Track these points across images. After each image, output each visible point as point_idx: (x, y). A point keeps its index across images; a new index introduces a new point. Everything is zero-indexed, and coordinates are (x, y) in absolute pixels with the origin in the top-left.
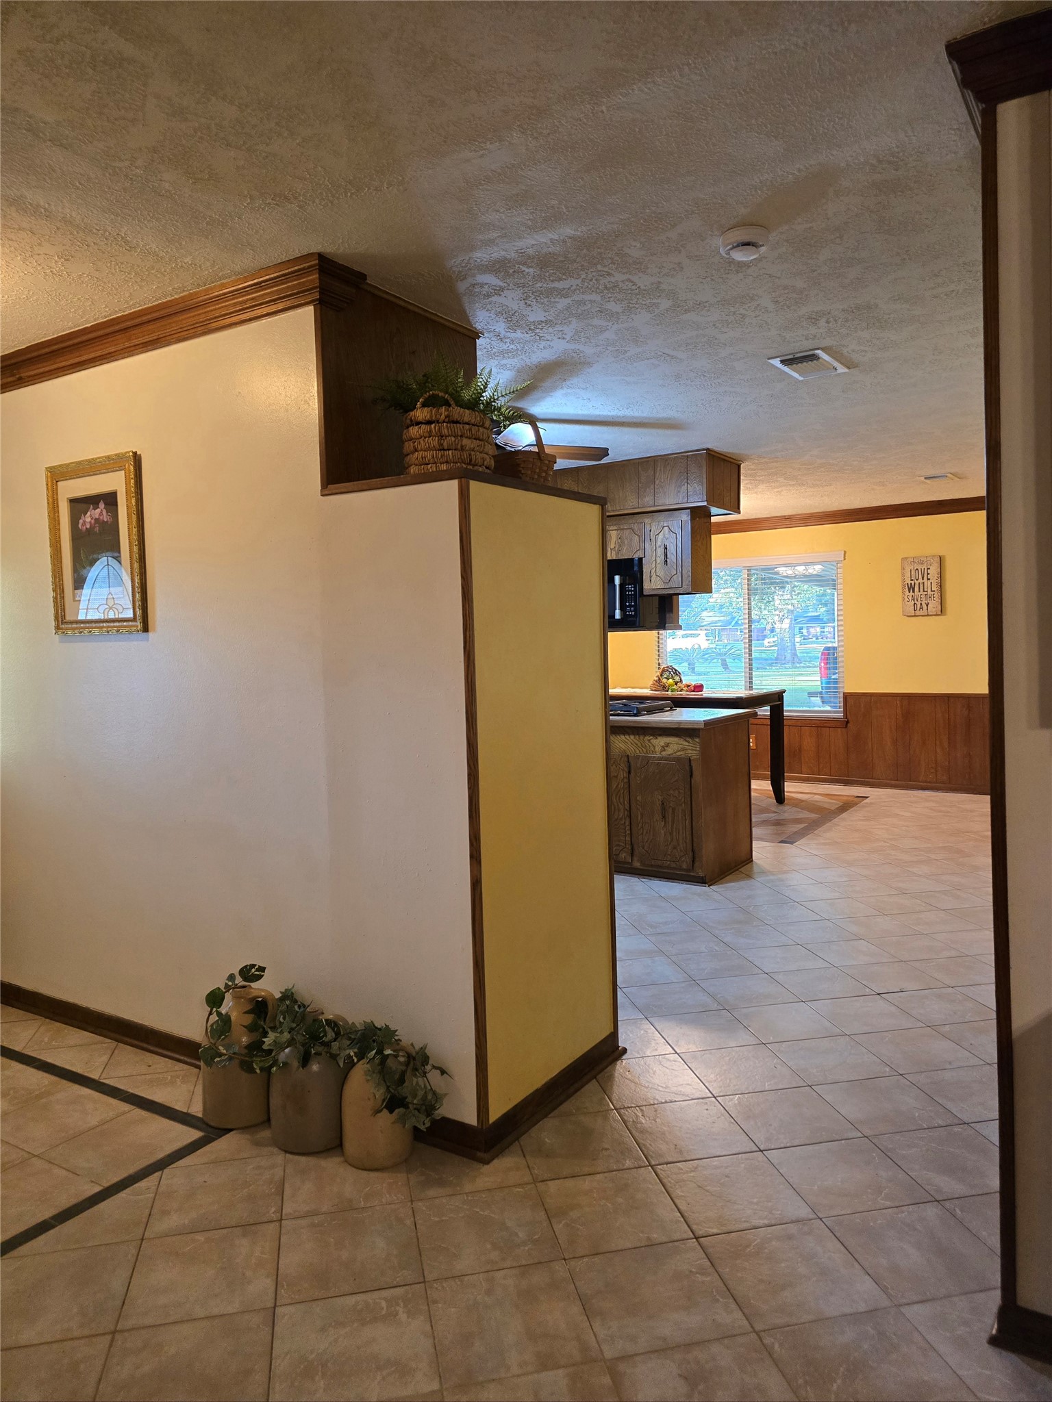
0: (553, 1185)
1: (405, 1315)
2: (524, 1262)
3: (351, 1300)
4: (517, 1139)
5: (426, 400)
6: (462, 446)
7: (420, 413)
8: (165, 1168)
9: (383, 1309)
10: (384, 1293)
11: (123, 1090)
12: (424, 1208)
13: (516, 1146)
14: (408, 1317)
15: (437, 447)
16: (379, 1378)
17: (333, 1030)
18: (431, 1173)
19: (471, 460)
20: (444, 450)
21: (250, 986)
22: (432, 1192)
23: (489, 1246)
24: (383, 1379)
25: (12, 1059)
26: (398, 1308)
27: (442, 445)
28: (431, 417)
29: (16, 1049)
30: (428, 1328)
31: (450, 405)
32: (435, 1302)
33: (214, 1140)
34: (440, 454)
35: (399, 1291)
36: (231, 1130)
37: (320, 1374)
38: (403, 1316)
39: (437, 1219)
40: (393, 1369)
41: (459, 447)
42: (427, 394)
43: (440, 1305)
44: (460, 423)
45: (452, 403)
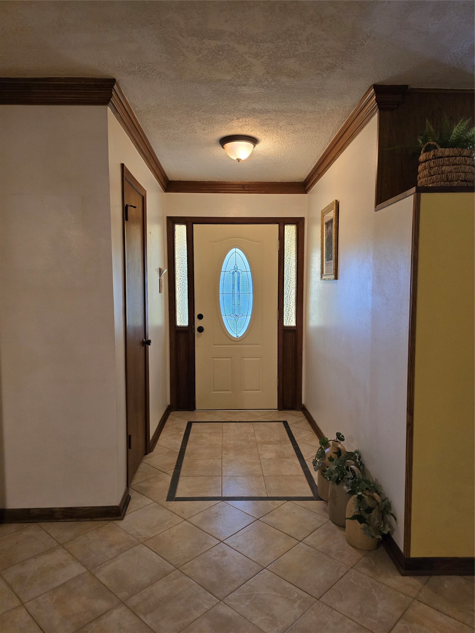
0: (422, 606)
1: (297, 605)
2: (365, 625)
3: (288, 585)
4: (431, 575)
5: (426, 148)
6: (442, 171)
7: (422, 157)
8: (289, 501)
9: (293, 597)
10: (301, 592)
11: (308, 467)
12: (353, 574)
13: (425, 578)
14: (298, 607)
15: (428, 175)
16: (263, 618)
17: (353, 475)
18: (373, 563)
19: (448, 179)
20: (432, 176)
21: (340, 443)
22: (364, 570)
23: (359, 607)
24: (264, 619)
25: (291, 442)
26: (298, 601)
27: (430, 173)
28: (426, 158)
29: (295, 439)
30: (298, 616)
31: (436, 148)
32: (312, 609)
33: (314, 500)
34: (429, 178)
35: (306, 595)
36: (322, 500)
37: (250, 600)
38: (296, 605)
39: (352, 581)
40: (271, 619)
41: (440, 172)
42: (426, 145)
43: (312, 612)
44: (443, 158)
45: (438, 146)
